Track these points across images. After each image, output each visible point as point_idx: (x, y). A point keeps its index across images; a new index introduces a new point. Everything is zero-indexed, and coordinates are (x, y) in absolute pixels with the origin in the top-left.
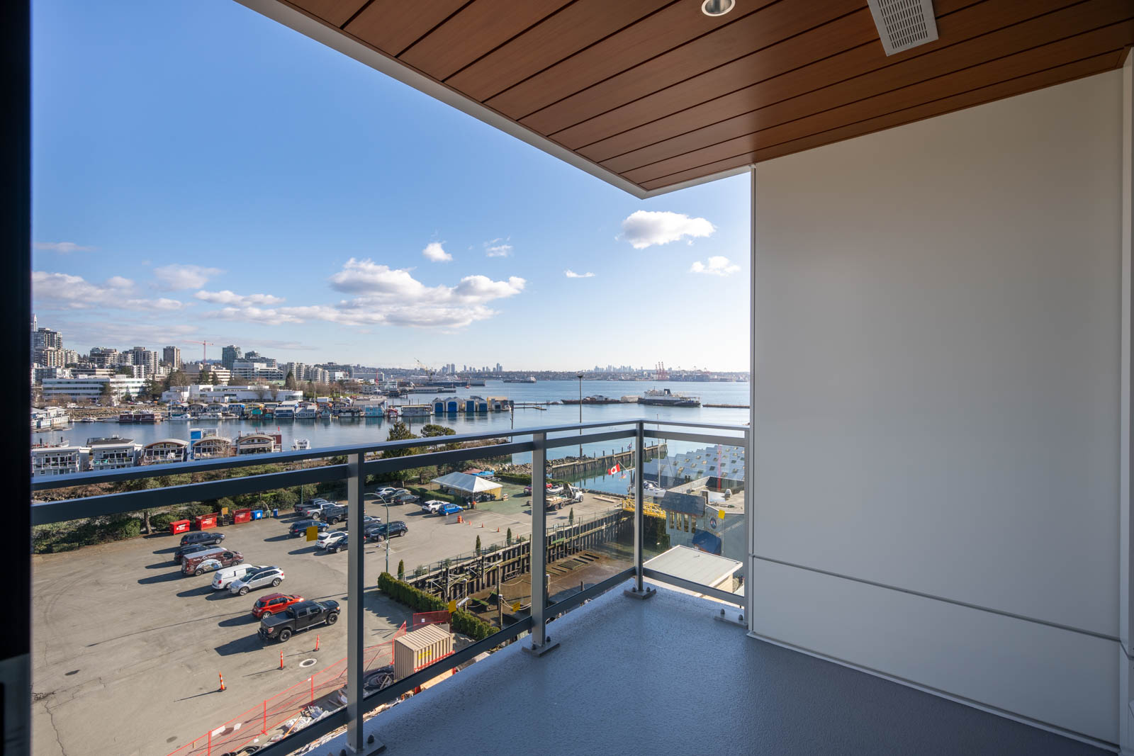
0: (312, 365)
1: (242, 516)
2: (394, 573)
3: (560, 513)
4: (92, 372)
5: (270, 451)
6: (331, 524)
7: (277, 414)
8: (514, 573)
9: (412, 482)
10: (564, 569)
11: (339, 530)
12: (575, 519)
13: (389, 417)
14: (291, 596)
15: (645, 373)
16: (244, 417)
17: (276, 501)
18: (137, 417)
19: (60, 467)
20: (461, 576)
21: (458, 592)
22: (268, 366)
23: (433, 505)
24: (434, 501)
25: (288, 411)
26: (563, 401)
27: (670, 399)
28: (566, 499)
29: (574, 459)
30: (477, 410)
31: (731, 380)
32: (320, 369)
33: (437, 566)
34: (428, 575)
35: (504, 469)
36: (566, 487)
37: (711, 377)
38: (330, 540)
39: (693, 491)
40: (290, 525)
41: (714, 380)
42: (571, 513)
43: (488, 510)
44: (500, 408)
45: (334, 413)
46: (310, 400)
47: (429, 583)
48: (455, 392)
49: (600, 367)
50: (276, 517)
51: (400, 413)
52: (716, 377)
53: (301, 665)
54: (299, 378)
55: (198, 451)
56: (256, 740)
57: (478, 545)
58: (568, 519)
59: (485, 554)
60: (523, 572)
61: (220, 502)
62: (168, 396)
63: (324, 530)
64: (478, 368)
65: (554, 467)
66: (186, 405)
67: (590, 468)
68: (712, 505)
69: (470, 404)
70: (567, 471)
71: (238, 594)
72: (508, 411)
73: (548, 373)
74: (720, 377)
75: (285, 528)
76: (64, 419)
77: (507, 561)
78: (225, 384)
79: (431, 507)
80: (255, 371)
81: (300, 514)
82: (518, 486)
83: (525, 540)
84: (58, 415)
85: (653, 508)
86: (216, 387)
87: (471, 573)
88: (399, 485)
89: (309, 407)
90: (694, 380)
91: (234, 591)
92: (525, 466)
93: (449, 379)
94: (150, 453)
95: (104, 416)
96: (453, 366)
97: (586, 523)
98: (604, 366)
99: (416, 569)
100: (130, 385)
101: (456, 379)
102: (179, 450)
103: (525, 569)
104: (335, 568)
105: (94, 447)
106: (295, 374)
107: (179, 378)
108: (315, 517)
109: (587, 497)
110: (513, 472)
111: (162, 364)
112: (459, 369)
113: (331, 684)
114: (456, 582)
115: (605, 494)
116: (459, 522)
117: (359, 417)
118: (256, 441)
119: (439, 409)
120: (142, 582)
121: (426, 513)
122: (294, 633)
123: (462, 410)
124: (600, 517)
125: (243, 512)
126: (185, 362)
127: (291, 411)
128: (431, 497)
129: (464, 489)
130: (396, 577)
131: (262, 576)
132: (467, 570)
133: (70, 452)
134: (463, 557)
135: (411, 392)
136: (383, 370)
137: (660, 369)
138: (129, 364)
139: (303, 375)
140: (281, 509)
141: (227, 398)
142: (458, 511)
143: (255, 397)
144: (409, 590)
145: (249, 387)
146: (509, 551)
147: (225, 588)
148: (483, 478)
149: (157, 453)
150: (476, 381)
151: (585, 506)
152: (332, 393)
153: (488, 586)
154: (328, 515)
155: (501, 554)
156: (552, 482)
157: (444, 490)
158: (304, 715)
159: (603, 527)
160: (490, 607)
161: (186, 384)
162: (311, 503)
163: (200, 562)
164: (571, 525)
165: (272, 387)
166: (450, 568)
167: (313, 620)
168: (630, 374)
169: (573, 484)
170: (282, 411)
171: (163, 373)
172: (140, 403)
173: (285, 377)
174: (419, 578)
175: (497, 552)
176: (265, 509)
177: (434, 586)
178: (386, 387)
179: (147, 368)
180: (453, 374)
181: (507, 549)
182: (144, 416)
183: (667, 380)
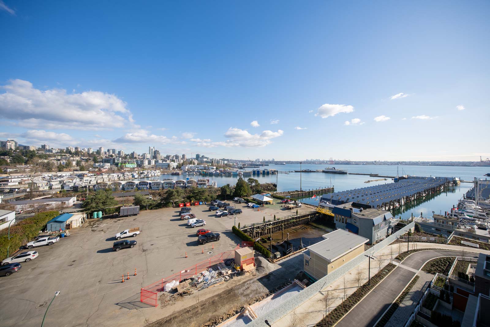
0: (218, 159)
1: (197, 203)
2: (237, 226)
3: (292, 211)
4: (166, 161)
5: (206, 184)
6: (220, 208)
8: (276, 230)
9: (244, 196)
10: (294, 231)
11: (222, 210)
12: (298, 213)
13: (239, 175)
14: (207, 230)
15: (325, 162)
16: (200, 174)
17: (206, 200)
18: (175, 173)
19: (157, 186)
20: (258, 229)
21: (257, 235)
22: (207, 159)
23: (250, 204)
24: (251, 203)
26: (295, 171)
27: (335, 171)
28: (295, 206)
29: (299, 192)
30: (266, 173)
31: (360, 164)
32: (221, 160)
33: (250, 225)
34: (247, 228)
35: (274, 194)
36: (295, 201)
37: (352, 163)
38: (219, 213)
39: (346, 207)
40: (209, 207)
41: (353, 164)
42: (297, 211)
43: (268, 208)
44: (273, 173)
45: (224, 173)
46: (218, 169)
47: (248, 231)
48: (259, 167)
49: (308, 159)
50: (205, 204)
51: (242, 174)
52: (354, 163)
53: (208, 253)
54: (215, 163)
55: (188, 184)
56: (194, 276)
57: (264, 220)
58: (296, 213)
59: (267, 223)
60: (279, 230)
61: (191, 199)
62: (183, 168)
63: (218, 209)
64: (267, 160)
65: (291, 194)
66: (187, 170)
67: (304, 195)
68: (354, 214)
69: (264, 171)
70: (296, 196)
71: (193, 227)
72: (276, 174)
73: (290, 161)
74: (355, 163)
75: (207, 208)
76: (160, 173)
77: (274, 226)
78: (196, 165)
79: (250, 205)
80: (204, 161)
81: (212, 204)
82: (278, 200)
83: (280, 219)
84: (159, 172)
85: (329, 212)
86: (194, 165)
87: (262, 229)
88: (240, 197)
89: (217, 172)
90: (345, 164)
91: (193, 226)
92: (281, 193)
93: (258, 164)
94: (177, 184)
95: (168, 173)
96: (259, 159)
97: (302, 215)
98: (309, 159)
99: (244, 226)
100: (174, 165)
101: (260, 163)
102: (184, 183)
103: (280, 229)
104: (220, 222)
105: (165, 181)
106: (214, 162)
107: (185, 163)
108: (216, 205)
109: (303, 206)
110: (277, 195)
111: (182, 159)
112: (261, 160)
113: (216, 261)
114: (257, 231)
115: (309, 205)
116: (258, 211)
117: (231, 175)
118: (202, 181)
119: (254, 173)
120: (171, 220)
121: (248, 207)
122: (207, 242)
123: (261, 173)
124: (308, 213)
125: (197, 202)
126: (187, 158)
127: (212, 173)
128: (250, 202)
129: (261, 200)
130: (238, 228)
131: (200, 223)
132: (260, 228)
133: (159, 182)
134: (259, 223)
135: (246, 167)
136: (238, 161)
137: (331, 160)
138: (174, 159)
139: (216, 162)
140: (207, 202)
141: (197, 168)
142: (258, 207)
143: (203, 168)
144: (241, 233)
145: (202, 166)
146: (275, 223)
147: (190, 225)
148: (267, 196)
149: (178, 183)
150: (266, 164)
151: (302, 209)
152: (224, 167)
153: (267, 234)
154: (219, 205)
155: (272, 223)
156: (290, 199)
157: (254, 200)
158: (207, 271)
159: (309, 217)
160: (268, 241)
161: (187, 164)
162: (215, 201)
163: (185, 216)
164: (297, 215)
165: (208, 165)
166: (255, 226)
167: (212, 239)
168: (319, 162)
169: (298, 200)
170: (210, 173)
171: (182, 161)
172: (176, 169)
173: (211, 162)
174: (245, 229)
175: (271, 223)
176: (203, 202)
177: (249, 232)
178: (239, 166)
179: (178, 160)
180: (259, 162)
181: (274, 222)
182: (177, 173)
183: (334, 164)
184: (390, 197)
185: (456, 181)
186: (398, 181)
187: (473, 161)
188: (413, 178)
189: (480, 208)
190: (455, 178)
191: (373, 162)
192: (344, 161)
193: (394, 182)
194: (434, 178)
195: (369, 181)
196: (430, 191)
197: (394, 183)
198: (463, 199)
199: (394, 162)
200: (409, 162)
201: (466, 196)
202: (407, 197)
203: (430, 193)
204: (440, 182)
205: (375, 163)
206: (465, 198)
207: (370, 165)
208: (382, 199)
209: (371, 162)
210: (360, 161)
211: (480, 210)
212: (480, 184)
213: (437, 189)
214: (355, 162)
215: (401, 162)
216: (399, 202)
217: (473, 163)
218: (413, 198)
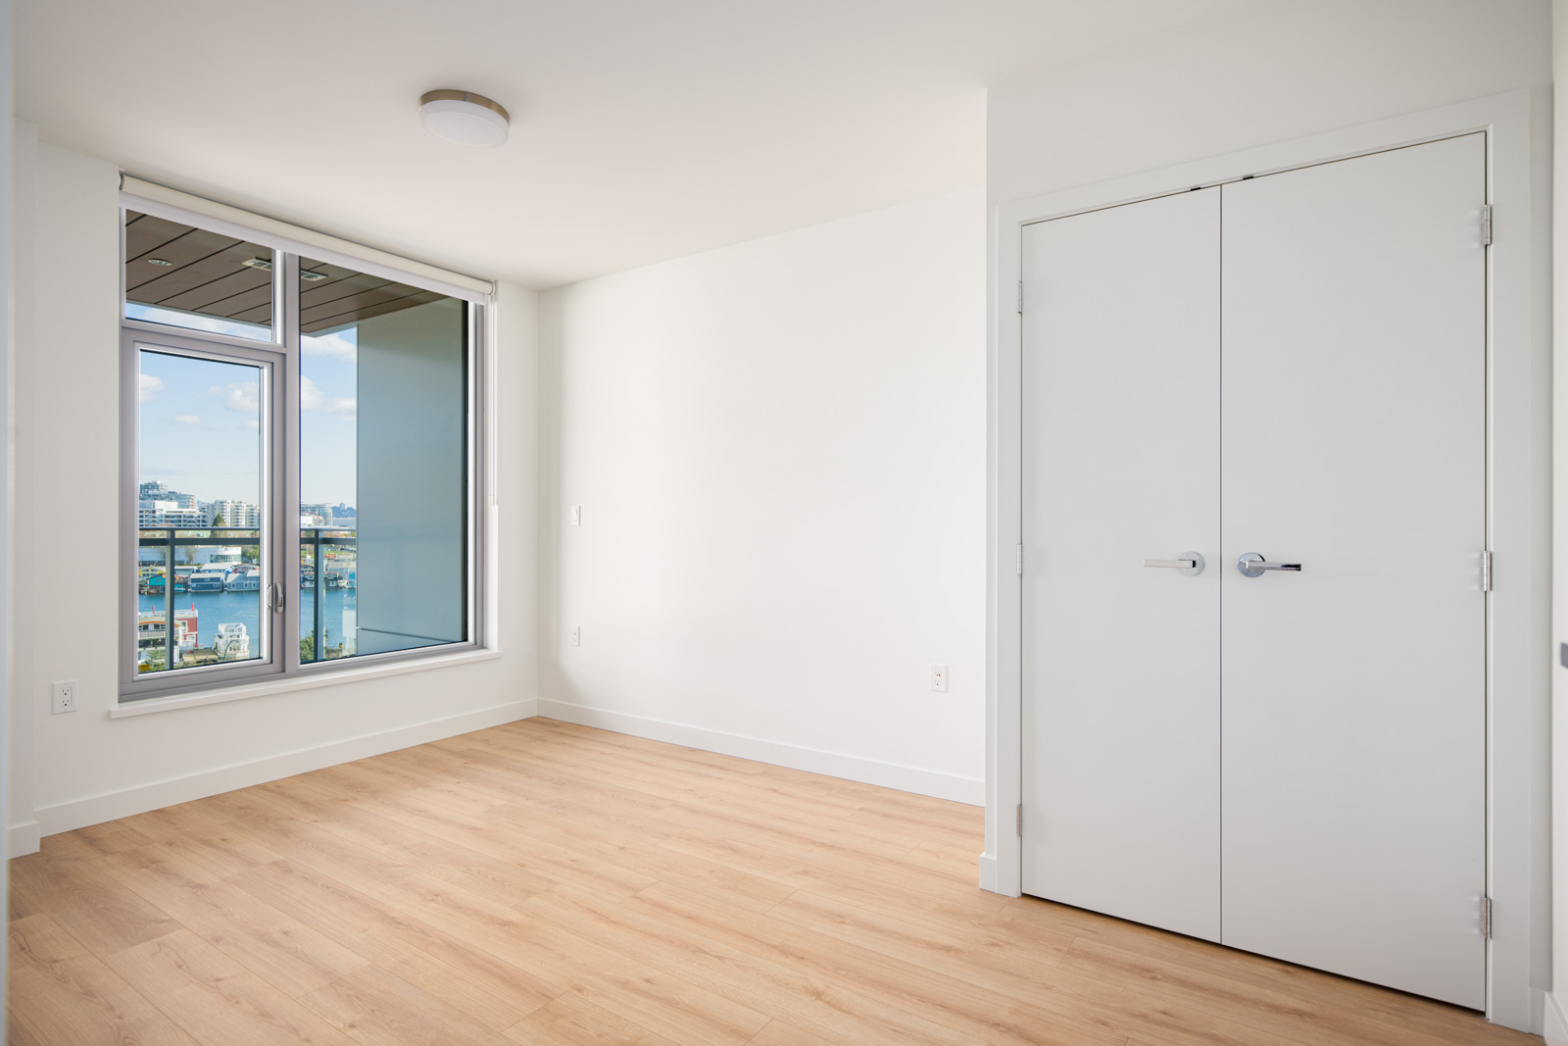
7: (194, 585)
22: (180, 507)
25: (212, 579)
46: (255, 561)
54: (234, 526)
80: (157, 513)
106: (226, 519)
118: (151, 627)
127: (218, 579)
170: (202, 580)
173: (209, 524)
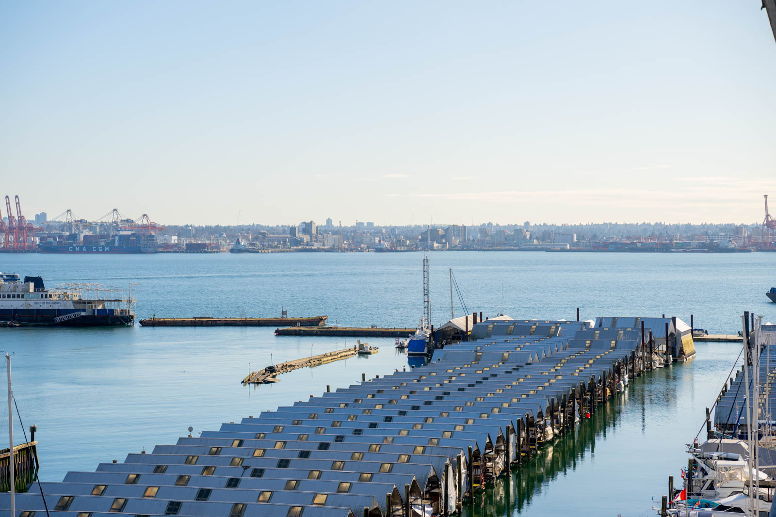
27: (44, 305)
31: (216, 249)
37: (160, 240)
41: (168, 248)
52: (174, 239)
74: (185, 241)
90: (113, 250)
137: (11, 218)
183: (31, 250)
184: (387, 466)
185: (680, 334)
186: (430, 354)
187: (738, 223)
188: (503, 329)
189: (763, 476)
190: (674, 319)
191: (292, 230)
192: (109, 220)
193: (411, 362)
194: (593, 324)
195: (271, 370)
196: (577, 407)
197: (408, 369)
198: (703, 439)
199: (408, 232)
200: (483, 230)
201: (716, 418)
202: (474, 456)
203: (577, 419)
204: (615, 348)
205: (306, 238)
206: (713, 429)
207: (276, 249)
208: (346, 485)
209: (284, 229)
210: (213, 224)
211: (765, 491)
212: (764, 348)
213: (605, 391)
214: (182, 231)
215: (441, 232)
216: (434, 498)
217: (737, 230)
218: (500, 462)
